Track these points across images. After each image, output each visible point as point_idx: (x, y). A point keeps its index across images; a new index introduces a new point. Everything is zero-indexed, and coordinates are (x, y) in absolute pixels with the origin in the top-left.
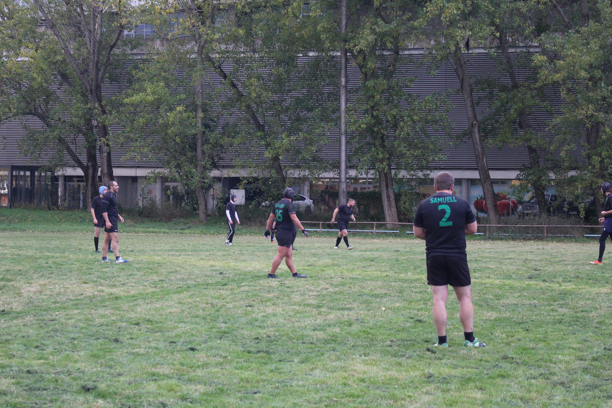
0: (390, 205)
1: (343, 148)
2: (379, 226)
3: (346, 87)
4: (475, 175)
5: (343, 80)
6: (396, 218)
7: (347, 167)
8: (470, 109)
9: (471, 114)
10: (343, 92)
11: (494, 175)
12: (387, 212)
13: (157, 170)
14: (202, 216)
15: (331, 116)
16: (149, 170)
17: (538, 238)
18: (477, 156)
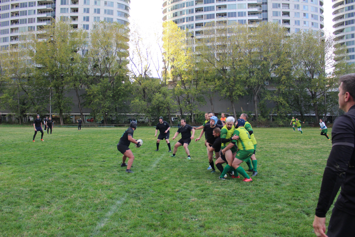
0: (62, 121)
1: (50, 108)
2: (59, 125)
3: (51, 95)
4: (80, 114)
5: (50, 94)
6: (63, 123)
7: (52, 112)
8: (78, 100)
9: (79, 101)
10: (50, 96)
11: (83, 114)
12: (61, 122)
13: (10, 113)
14: (20, 123)
15: (48, 102)
16: (8, 113)
17: (89, 127)
18: (80, 110)
